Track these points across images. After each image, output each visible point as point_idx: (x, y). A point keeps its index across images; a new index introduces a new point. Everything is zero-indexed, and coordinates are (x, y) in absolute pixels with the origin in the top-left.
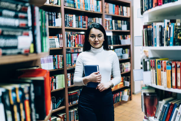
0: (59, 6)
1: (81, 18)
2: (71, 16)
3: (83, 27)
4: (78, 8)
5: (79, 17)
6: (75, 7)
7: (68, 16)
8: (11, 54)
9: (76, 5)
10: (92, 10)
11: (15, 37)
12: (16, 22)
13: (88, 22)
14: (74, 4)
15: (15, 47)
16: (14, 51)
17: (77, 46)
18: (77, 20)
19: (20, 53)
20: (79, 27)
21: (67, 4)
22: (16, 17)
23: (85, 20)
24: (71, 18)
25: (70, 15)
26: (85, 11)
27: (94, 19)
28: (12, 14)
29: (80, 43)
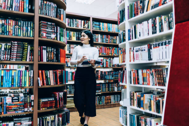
0: (89, 29)
1: (105, 36)
2: (98, 35)
3: (106, 42)
4: (102, 30)
5: (103, 36)
6: (100, 30)
7: (95, 35)
8: (49, 38)
9: (101, 28)
10: (113, 31)
11: (51, 34)
12: (51, 30)
13: (110, 39)
14: (100, 28)
15: (51, 37)
16: (50, 38)
17: (101, 54)
18: (101, 38)
19: (51, 39)
20: (103, 42)
21: (94, 28)
22: (51, 29)
23: (107, 38)
24: (97, 36)
25: (96, 35)
26: (108, 32)
27: (115, 37)
28: (50, 28)
29: (103, 52)
